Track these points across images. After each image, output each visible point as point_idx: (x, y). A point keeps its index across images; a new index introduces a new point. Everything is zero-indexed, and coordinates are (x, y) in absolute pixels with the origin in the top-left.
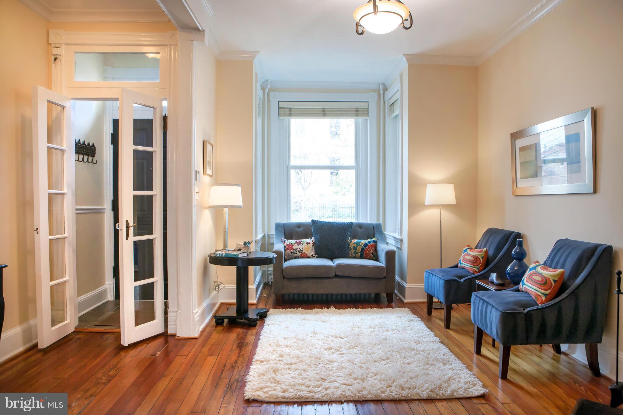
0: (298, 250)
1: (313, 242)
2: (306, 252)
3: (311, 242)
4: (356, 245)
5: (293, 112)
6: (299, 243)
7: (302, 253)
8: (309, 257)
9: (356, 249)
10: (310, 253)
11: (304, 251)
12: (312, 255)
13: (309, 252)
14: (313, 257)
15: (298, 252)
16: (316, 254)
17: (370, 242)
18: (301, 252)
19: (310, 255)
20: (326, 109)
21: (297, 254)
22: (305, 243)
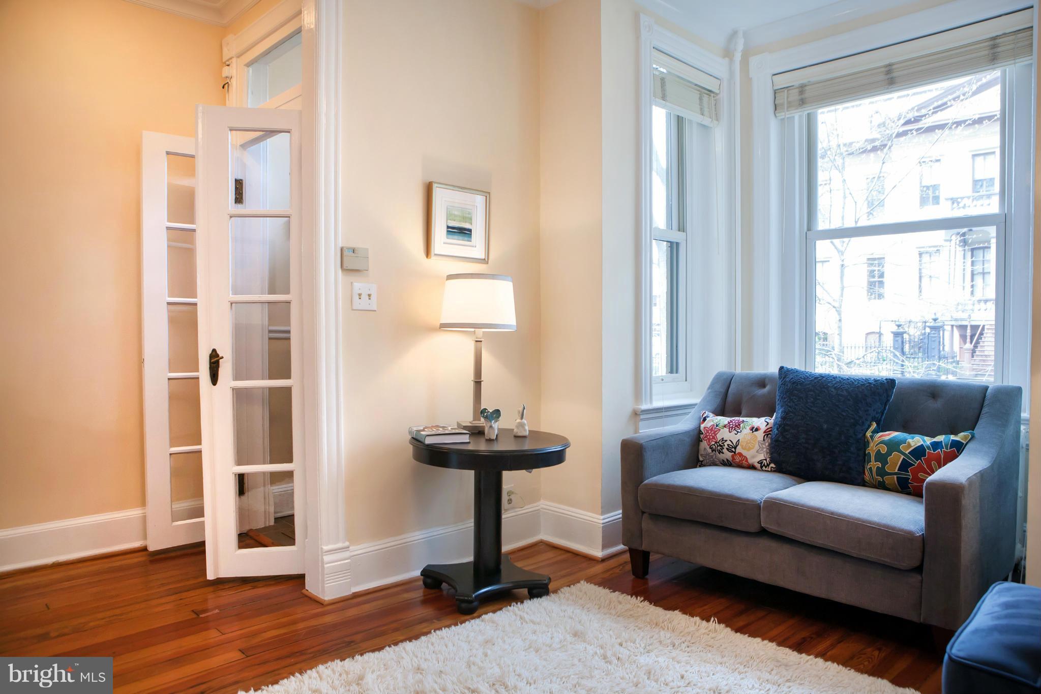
0: (726, 444)
1: (768, 427)
2: (744, 453)
3: (763, 427)
4: (884, 449)
5: (807, 95)
6: (736, 426)
7: (735, 453)
8: (752, 467)
9: (885, 463)
10: (753, 457)
11: (739, 450)
12: (758, 463)
13: (753, 452)
14: (762, 467)
15: (725, 450)
16: (772, 461)
17: (936, 445)
18: (733, 450)
19: (754, 461)
20: (894, 67)
21: (723, 453)
22: (748, 428)
